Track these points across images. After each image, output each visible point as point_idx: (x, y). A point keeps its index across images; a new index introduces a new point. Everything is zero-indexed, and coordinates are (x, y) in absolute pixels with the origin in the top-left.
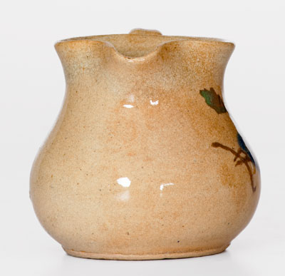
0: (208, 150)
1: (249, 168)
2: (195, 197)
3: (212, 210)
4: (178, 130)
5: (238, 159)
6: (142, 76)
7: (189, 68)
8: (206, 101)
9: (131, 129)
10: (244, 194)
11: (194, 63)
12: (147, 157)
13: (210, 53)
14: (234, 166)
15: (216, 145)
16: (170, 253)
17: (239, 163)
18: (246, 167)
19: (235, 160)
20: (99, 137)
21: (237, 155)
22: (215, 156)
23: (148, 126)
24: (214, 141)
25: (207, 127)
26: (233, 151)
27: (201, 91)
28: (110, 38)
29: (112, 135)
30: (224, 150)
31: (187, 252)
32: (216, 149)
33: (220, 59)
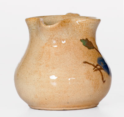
0: (80, 65)
1: (101, 72)
2: (74, 84)
3: (82, 90)
4: (68, 56)
5: (96, 69)
6: (53, 33)
7: (76, 30)
8: (83, 44)
9: (48, 55)
10: (98, 83)
11: (78, 28)
12: (53, 67)
13: (85, 24)
14: (93, 72)
15: (85, 62)
16: (66, 108)
17: (96, 70)
18: (99, 72)
19: (94, 69)
20: (36, 58)
21: (96, 67)
22: (84, 67)
23: (55, 54)
24: (85, 61)
25: (82, 55)
26: (93, 65)
27: (81, 40)
28: (55, 16)
29: (41, 58)
30: (89, 65)
31: (73, 107)
32: (85, 64)
33: (91, 26)
